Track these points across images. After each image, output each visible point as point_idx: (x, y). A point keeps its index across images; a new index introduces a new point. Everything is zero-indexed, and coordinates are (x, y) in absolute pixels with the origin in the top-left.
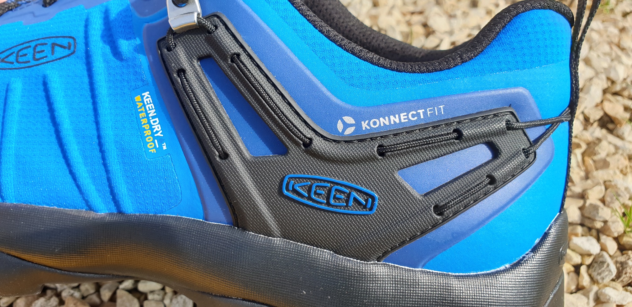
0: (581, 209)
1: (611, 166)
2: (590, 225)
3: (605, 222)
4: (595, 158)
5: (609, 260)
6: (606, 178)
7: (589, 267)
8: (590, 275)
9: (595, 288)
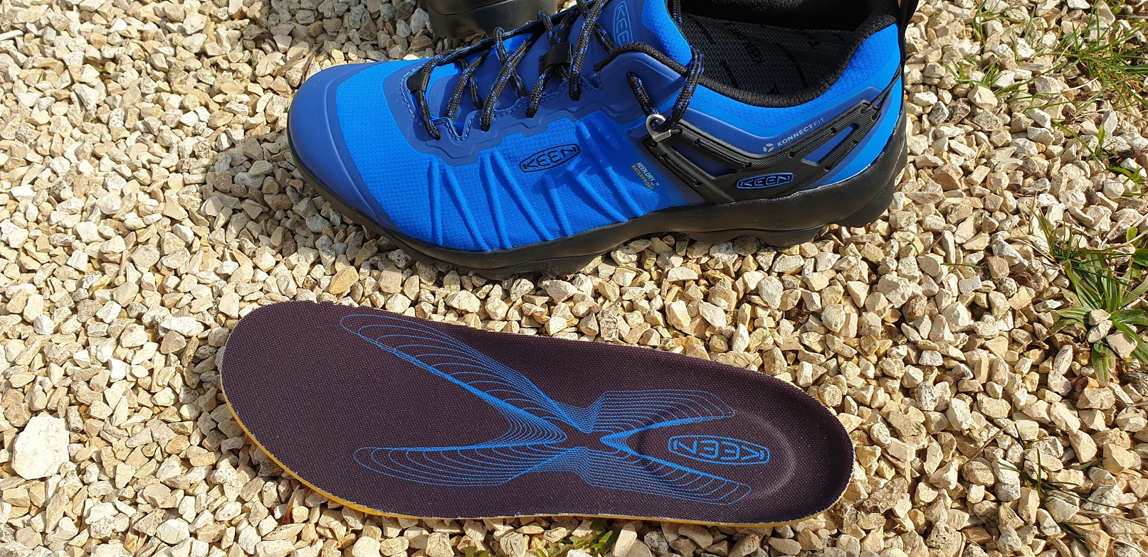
0: (922, 72)
1: (950, 32)
2: (929, 83)
3: (941, 78)
4: (936, 28)
5: (943, 106)
6: (944, 43)
7: (929, 114)
8: (930, 121)
9: (933, 129)
